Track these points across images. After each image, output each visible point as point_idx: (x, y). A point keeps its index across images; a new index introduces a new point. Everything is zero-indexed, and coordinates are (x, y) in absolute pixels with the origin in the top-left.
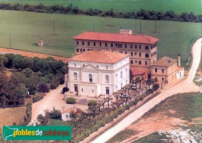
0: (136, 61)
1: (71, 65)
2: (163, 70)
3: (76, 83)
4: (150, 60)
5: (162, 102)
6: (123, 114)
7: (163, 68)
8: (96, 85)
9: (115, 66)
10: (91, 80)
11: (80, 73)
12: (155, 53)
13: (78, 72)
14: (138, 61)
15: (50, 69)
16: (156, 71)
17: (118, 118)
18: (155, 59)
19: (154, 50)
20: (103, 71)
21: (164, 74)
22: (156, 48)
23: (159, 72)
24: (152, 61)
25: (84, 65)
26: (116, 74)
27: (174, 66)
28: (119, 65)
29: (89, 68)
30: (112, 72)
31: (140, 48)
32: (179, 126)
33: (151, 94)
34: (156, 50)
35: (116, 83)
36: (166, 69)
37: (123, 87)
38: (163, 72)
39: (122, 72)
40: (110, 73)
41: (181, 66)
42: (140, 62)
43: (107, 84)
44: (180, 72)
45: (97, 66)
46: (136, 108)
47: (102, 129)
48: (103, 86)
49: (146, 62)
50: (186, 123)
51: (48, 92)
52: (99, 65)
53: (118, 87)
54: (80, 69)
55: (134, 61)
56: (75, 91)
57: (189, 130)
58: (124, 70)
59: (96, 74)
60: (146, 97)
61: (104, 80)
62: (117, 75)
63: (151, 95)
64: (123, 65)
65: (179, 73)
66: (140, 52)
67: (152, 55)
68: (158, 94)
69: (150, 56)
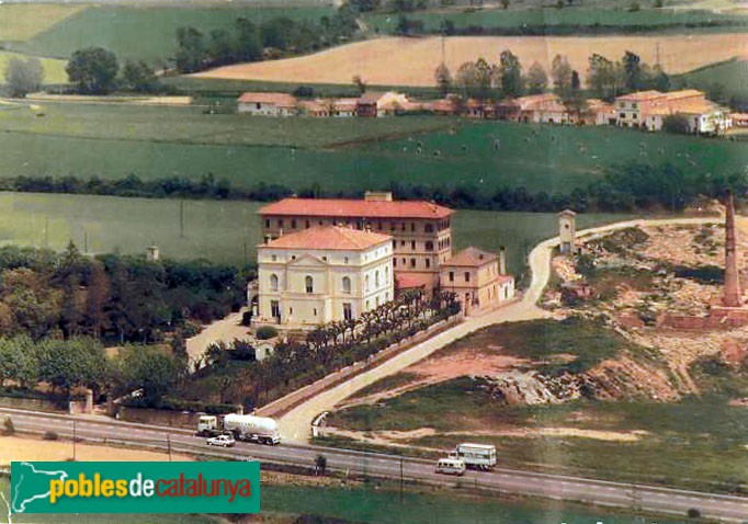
0: (404, 260)
1: (263, 259)
2: (467, 276)
3: (274, 299)
4: (437, 255)
5: (470, 335)
6: (388, 350)
7: (467, 270)
8: (322, 297)
9: (363, 256)
10: (310, 289)
11: (285, 275)
12: (447, 242)
13: (280, 274)
14: (408, 259)
15: (206, 280)
16: (452, 279)
17: (379, 357)
18: (448, 255)
19: (444, 235)
20: (337, 268)
21: (470, 284)
22: (448, 230)
23: (459, 280)
24: (441, 257)
25: (294, 257)
26: (365, 273)
27: (491, 268)
28: (371, 257)
29: (305, 262)
30: (357, 269)
31: (413, 229)
32: (512, 367)
33: (444, 321)
34: (449, 235)
35: (366, 294)
36: (475, 273)
37: (380, 304)
38: (467, 280)
39: (377, 273)
40: (354, 271)
41: (507, 274)
42: (413, 262)
43: (348, 295)
44: (504, 285)
45: (325, 259)
46: (414, 344)
47: (346, 370)
48: (336, 301)
49: (428, 261)
50: (528, 363)
51: (208, 322)
52: (328, 256)
53: (370, 303)
54: (285, 266)
55: (399, 258)
56: (273, 315)
57: (533, 373)
58: (381, 269)
59: (321, 276)
60: (434, 326)
61: (339, 289)
62: (367, 302)
63: (442, 323)
64: (379, 257)
65: (503, 289)
66: (413, 239)
67: (441, 244)
68: (460, 322)
69: (436, 247)
